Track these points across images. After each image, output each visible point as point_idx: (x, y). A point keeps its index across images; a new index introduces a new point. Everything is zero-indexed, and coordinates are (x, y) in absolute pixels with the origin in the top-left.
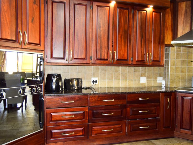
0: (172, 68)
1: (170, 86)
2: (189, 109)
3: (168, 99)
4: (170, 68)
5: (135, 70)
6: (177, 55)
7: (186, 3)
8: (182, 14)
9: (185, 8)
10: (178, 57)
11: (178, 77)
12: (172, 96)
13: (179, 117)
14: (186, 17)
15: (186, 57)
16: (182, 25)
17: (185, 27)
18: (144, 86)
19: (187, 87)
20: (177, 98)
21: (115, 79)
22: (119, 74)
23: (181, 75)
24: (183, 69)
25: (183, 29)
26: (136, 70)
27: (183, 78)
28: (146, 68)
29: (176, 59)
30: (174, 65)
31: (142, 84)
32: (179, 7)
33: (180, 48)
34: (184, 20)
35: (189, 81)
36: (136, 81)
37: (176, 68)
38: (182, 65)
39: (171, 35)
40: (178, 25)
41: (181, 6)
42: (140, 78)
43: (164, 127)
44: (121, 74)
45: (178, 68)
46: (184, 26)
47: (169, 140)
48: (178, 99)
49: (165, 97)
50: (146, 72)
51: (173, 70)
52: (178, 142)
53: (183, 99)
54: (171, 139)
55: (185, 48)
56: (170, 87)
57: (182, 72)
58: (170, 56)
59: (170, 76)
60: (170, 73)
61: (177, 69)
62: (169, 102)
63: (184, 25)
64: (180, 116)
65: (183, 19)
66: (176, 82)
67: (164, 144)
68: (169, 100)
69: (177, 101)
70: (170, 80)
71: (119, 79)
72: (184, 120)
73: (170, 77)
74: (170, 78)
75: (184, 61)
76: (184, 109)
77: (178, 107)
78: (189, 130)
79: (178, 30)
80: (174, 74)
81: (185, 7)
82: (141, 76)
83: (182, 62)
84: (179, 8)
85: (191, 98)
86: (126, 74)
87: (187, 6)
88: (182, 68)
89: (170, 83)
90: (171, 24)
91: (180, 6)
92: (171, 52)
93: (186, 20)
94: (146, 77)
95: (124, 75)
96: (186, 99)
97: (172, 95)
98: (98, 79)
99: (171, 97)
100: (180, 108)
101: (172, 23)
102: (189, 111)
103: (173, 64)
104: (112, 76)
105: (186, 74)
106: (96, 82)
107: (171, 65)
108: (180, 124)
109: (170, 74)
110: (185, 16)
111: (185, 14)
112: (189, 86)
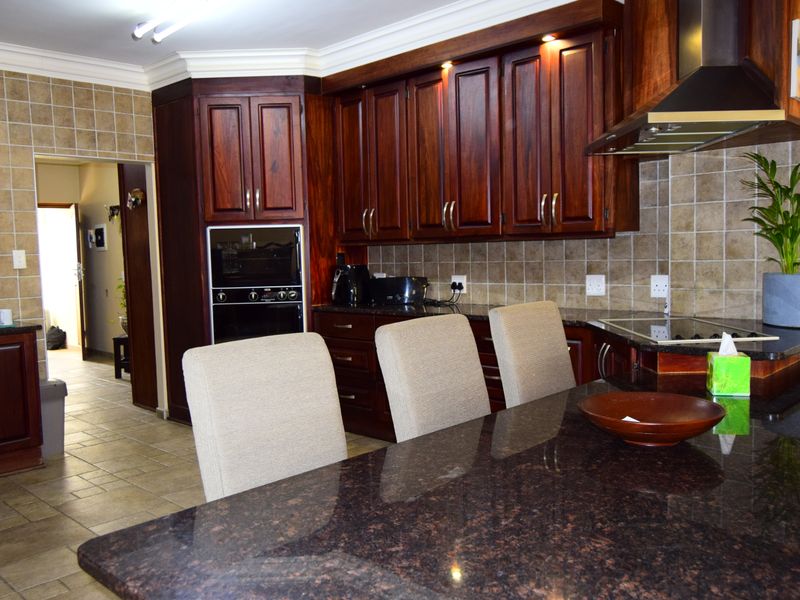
0: (683, 239)
1: (671, 312)
4: (672, 242)
5: (568, 252)
6: (704, 183)
10: (708, 191)
11: (710, 274)
18: (600, 308)
21: (508, 281)
22: (521, 266)
23: (724, 266)
24: (733, 241)
26: (571, 253)
28: (605, 245)
29: (699, 200)
30: (688, 227)
31: (595, 299)
33: (716, 154)
36: (571, 287)
37: (700, 238)
38: (729, 223)
42: (583, 281)
44: (527, 264)
45: (711, 236)
50: (606, 258)
51: (683, 247)
57: (732, 254)
58: (672, 192)
61: (705, 244)
70: (672, 287)
71: (521, 281)
74: (672, 281)
75: (738, 209)
80: (690, 264)
82: (588, 273)
83: (728, 213)
86: (540, 264)
89: (672, 298)
92: (672, 174)
94: (605, 274)
95: (533, 269)
98: (468, 280)
103: (683, 223)
104: (502, 272)
105: (751, 264)
106: (460, 287)
107: (677, 228)
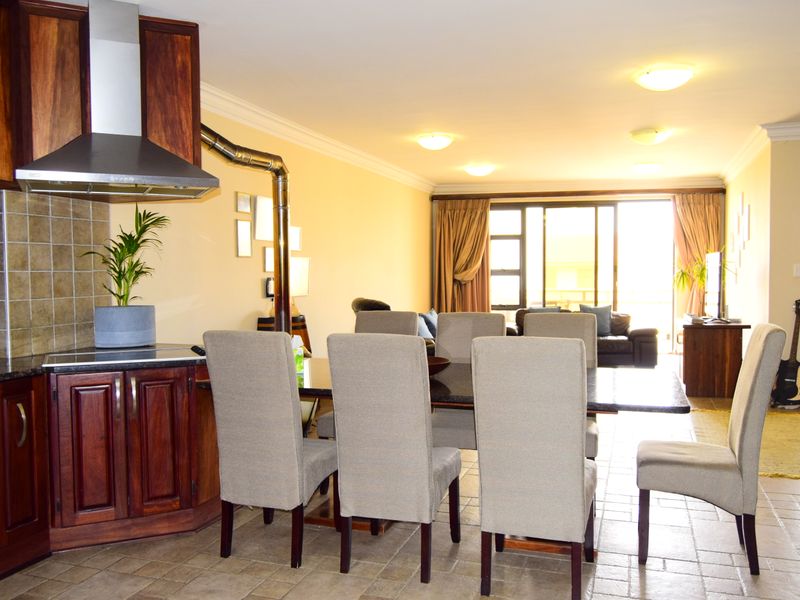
0: (19, 278)
1: (12, 354)
2: (103, 428)
3: (20, 406)
4: (10, 281)
6: (35, 224)
7: (59, 24)
8: (45, 65)
9: (55, 43)
10: (39, 233)
11: (43, 312)
12: (33, 392)
13: (67, 469)
14: (63, 79)
15: (70, 234)
16: (49, 106)
17: (61, 116)
19: (79, 350)
20: (52, 394)
23: (53, 303)
24: (60, 280)
25: (55, 126)
27: (63, 314)
29: (32, 240)
30: (24, 266)
32: (33, 32)
33: (43, 200)
34: (55, 92)
35: (85, 325)
37: (34, 277)
38: (55, 264)
39: (5, 141)
40: (33, 103)
41: (41, 33)
43: (9, 525)
45: (42, 276)
46: (58, 112)
47: (32, 570)
48: (60, 398)
49: (5, 401)
51: (21, 286)
52: (70, 567)
53: (76, 397)
54: (41, 565)
55: (64, 200)
56: (13, 359)
57: (59, 292)
58: (8, 229)
59: (11, 312)
60: (10, 298)
61: (38, 284)
62: (23, 416)
63: (58, 107)
64: (71, 463)
65: (50, 83)
66: (38, 336)
67: (16, 595)
68: (22, 411)
69: (54, 409)
70: (11, 327)
72: (86, 473)
73: (11, 316)
74: (11, 322)
75: (61, 252)
76: (84, 433)
77: (61, 430)
78: (108, 504)
79: (34, 124)
80: (27, 303)
81: (55, 38)
83: (54, 255)
84: (34, 38)
85: (106, 389)
87: (66, 38)
88: (56, 278)
89: (12, 339)
90: (5, 98)
91: (38, 33)
92: (8, 210)
93: (62, 92)
96: (90, 396)
97: (32, 389)
99: (30, 394)
100: (70, 433)
101: (8, 94)
102: (102, 438)
103: (20, 262)
105: (71, 301)
107: (13, 267)
108: (71, 495)
109: (11, 303)
110: (59, 75)
111: (57, 66)
112: (84, 346)
